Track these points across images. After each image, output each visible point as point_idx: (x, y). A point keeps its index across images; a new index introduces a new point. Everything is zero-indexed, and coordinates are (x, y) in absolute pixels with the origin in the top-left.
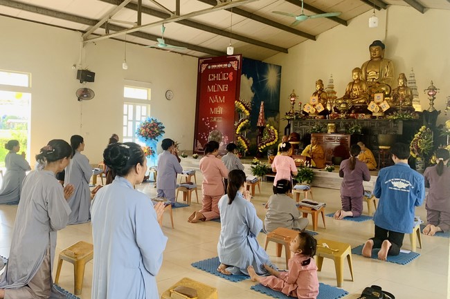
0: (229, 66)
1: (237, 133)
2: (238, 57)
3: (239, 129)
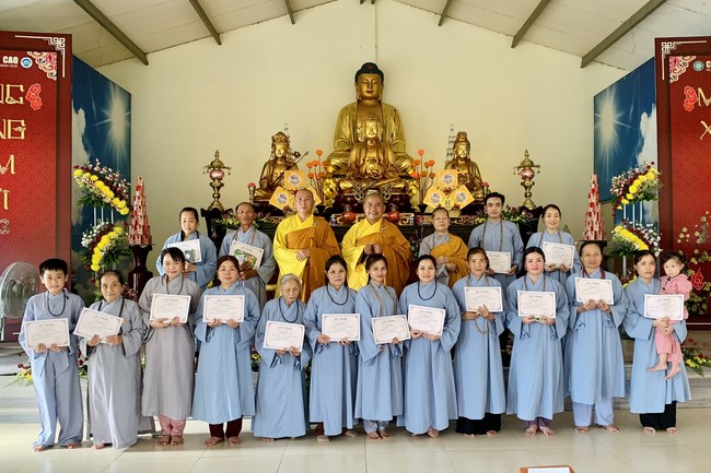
0: (26, 63)
1: (95, 267)
2: (59, 43)
3: (97, 257)
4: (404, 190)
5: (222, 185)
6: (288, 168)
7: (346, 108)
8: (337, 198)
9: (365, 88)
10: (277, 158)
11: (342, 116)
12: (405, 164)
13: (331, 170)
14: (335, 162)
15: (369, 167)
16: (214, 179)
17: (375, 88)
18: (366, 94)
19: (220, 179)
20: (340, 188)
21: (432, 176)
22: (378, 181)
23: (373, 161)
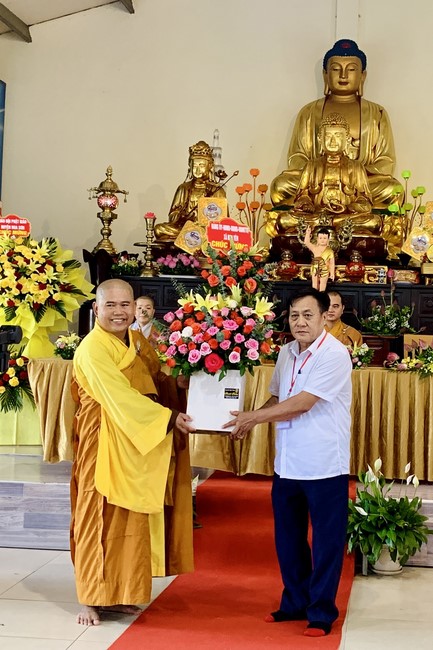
4: (376, 230)
5: (114, 217)
6: (209, 194)
7: (308, 107)
8: (275, 241)
9: (336, 78)
10: (194, 180)
11: (301, 119)
12: (388, 192)
13: (277, 198)
14: (284, 186)
15: (329, 195)
16: (103, 208)
17: (351, 77)
18: (337, 86)
19: (112, 208)
20: (280, 225)
21: (421, 211)
22: (337, 216)
23: (333, 186)
